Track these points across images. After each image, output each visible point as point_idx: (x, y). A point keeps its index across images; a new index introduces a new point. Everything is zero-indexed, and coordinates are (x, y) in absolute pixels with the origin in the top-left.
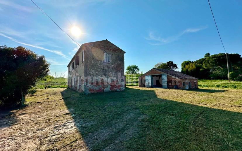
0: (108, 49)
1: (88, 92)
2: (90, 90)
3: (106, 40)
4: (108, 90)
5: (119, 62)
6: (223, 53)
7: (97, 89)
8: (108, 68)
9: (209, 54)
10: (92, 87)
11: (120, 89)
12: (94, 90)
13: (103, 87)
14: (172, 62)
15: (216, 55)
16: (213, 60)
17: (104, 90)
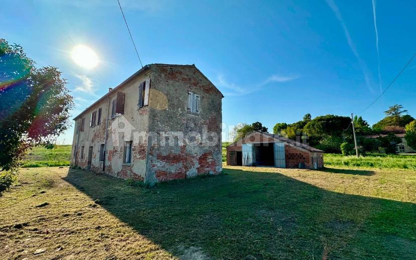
0: (195, 85)
1: (155, 180)
2: (159, 174)
3: (194, 65)
4: (193, 174)
5: (214, 114)
6: (331, 115)
7: (173, 171)
8: (195, 124)
9: (309, 115)
10: (163, 167)
11: (215, 171)
12: (166, 174)
13: (186, 167)
14: (261, 124)
15: (323, 117)
16: (320, 124)
17: (187, 173)
